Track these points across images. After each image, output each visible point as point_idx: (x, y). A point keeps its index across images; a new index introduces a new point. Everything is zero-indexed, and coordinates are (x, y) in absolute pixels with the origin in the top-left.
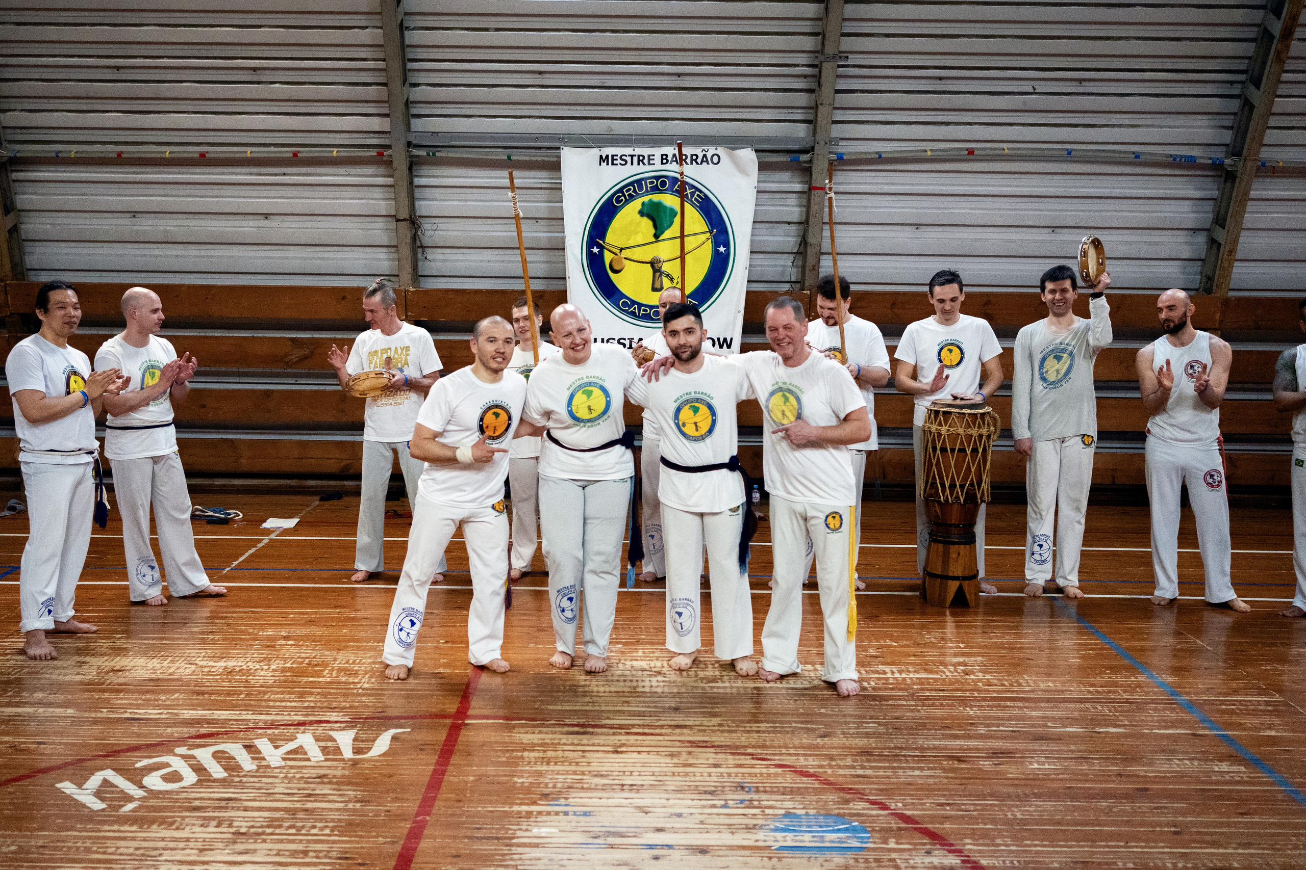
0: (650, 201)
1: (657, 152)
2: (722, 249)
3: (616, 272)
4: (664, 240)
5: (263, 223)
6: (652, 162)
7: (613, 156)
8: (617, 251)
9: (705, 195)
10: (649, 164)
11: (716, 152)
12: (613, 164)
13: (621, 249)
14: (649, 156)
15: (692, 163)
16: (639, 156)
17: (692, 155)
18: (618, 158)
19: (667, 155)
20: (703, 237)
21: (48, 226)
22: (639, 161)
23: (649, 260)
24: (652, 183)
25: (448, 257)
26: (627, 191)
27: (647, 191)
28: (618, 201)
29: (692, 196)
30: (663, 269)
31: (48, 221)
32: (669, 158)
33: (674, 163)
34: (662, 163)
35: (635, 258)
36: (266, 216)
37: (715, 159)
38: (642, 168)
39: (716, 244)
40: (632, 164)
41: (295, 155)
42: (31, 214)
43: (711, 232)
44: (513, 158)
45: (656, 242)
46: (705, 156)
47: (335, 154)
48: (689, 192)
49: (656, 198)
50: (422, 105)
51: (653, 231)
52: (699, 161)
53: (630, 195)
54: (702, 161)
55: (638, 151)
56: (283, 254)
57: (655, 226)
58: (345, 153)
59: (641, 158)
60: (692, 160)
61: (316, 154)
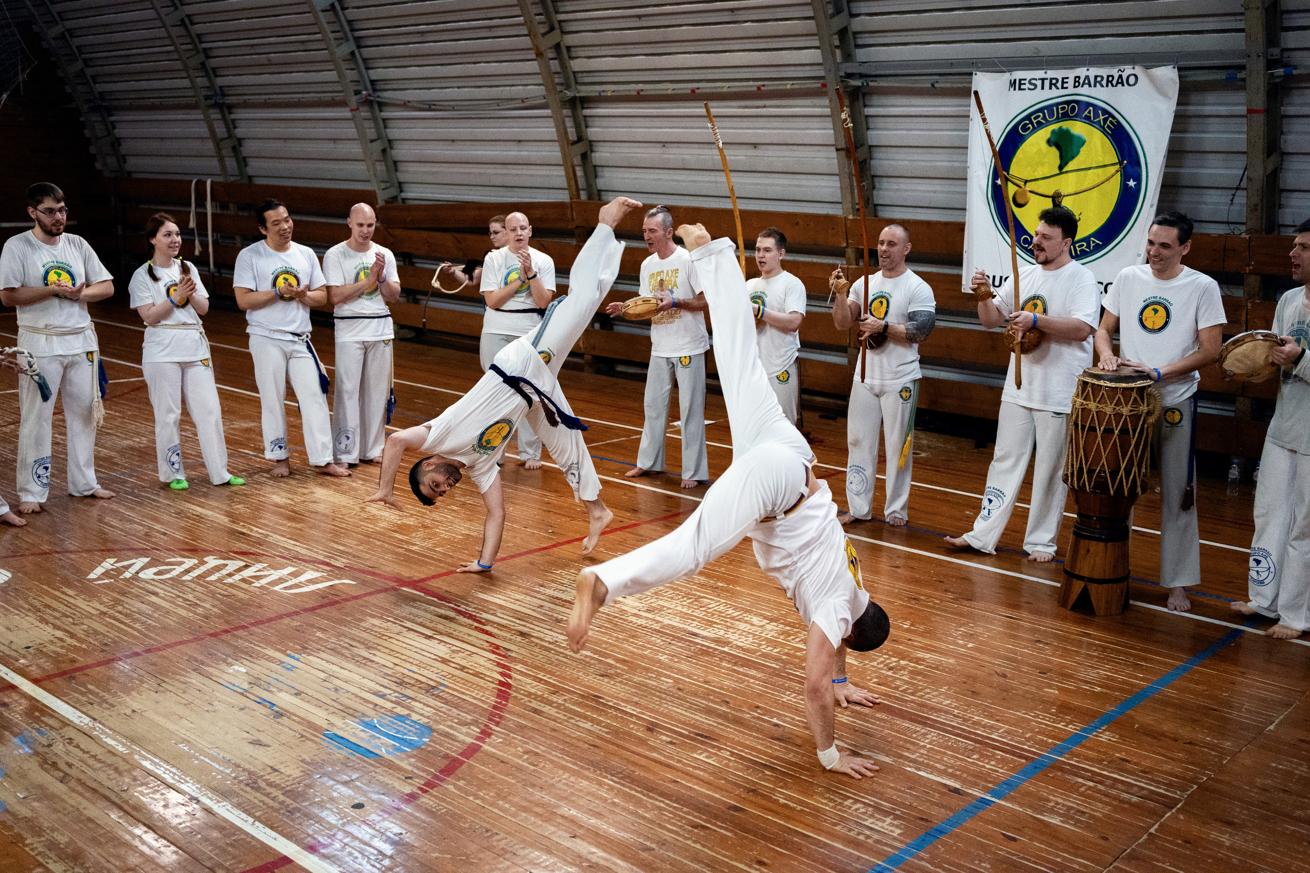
0: (1060, 129)
1: (1071, 74)
2: (1132, 183)
3: (1020, 206)
4: (1067, 172)
5: (751, 152)
6: (1065, 85)
7: (1020, 80)
8: (1022, 184)
9: (1118, 122)
10: (1063, 88)
11: (1133, 72)
12: (1020, 89)
13: (1026, 182)
14: (1063, 79)
15: (1107, 86)
16: (1051, 79)
17: (1108, 76)
18: (1026, 82)
19: (1079, 77)
20: (1113, 169)
21: (609, 155)
22: (1051, 84)
23: (1051, 193)
24: (1063, 108)
25: (902, 186)
26: (1035, 118)
27: (1058, 118)
28: (1025, 129)
29: (1105, 123)
30: (1063, 204)
31: (608, 150)
32: (1081, 81)
33: (1086, 86)
34: (1075, 87)
35: (1040, 191)
36: (755, 145)
37: (1132, 80)
38: (1055, 92)
39: (1125, 178)
40: (1043, 88)
41: (759, 88)
42: (600, 144)
43: (1120, 163)
44: (936, 85)
45: (1061, 173)
46: (1120, 76)
47: (789, 87)
48: (1102, 118)
49: (1065, 125)
50: (867, 35)
51: (1058, 162)
52: (1114, 82)
53: (1039, 123)
54: (1118, 83)
55: (1051, 74)
56: (770, 181)
57: (1061, 157)
58: (798, 85)
59: (1054, 81)
60: (1108, 81)
61: (775, 88)
